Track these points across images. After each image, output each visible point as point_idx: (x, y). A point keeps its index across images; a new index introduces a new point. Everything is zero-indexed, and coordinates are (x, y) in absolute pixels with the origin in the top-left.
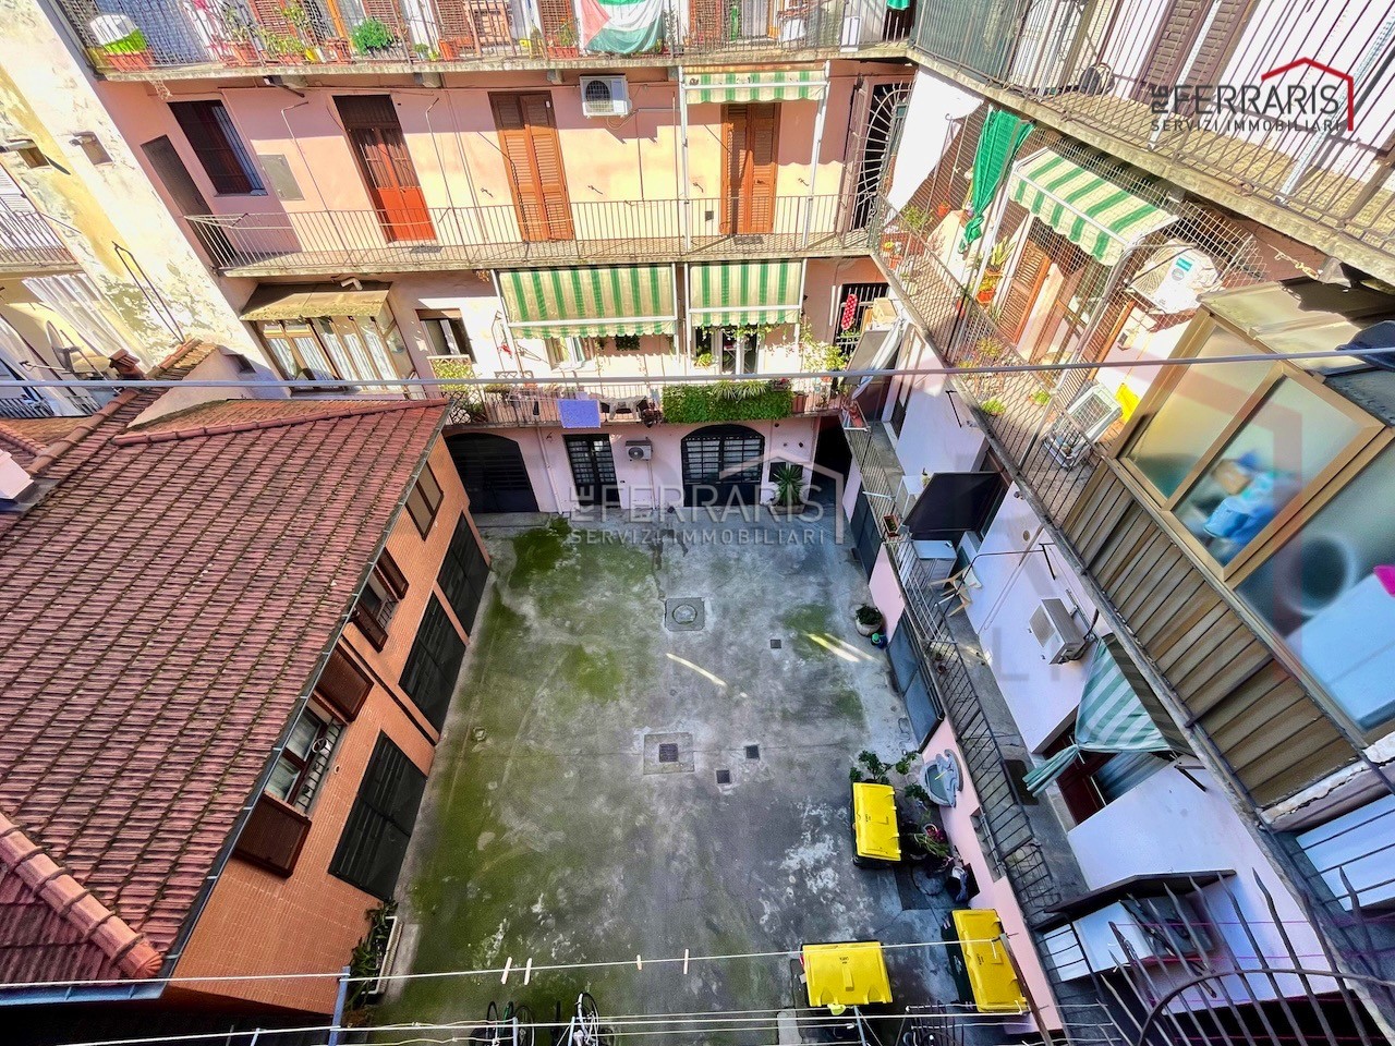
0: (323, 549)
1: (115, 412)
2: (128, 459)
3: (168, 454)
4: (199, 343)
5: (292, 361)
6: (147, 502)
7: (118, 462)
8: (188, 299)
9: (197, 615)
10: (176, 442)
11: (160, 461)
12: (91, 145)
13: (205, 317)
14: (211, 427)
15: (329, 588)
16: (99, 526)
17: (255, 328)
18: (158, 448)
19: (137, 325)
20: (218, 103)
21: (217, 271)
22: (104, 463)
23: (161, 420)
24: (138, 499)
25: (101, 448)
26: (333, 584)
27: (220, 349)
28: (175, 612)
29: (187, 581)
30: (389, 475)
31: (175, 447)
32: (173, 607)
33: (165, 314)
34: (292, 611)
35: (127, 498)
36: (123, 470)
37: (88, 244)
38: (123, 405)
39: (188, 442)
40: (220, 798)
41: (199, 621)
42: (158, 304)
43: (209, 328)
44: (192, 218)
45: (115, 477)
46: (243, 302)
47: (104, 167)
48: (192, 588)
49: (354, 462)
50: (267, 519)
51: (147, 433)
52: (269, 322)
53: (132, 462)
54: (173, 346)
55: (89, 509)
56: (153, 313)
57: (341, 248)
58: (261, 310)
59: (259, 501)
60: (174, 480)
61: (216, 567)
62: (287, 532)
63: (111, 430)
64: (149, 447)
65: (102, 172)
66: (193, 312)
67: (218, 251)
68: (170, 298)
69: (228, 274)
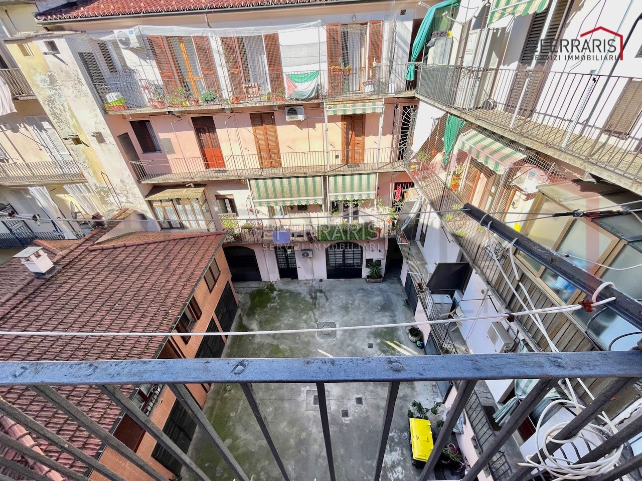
0: (167, 296)
1: (91, 237)
2: (93, 257)
3: (109, 254)
4: (127, 209)
5: (163, 216)
6: (98, 275)
7: (89, 258)
8: (126, 192)
9: (111, 324)
10: (113, 250)
11: (105, 257)
12: (100, 138)
13: (131, 199)
14: (128, 243)
15: (168, 313)
16: (77, 285)
17: (150, 203)
18: (106, 252)
19: (104, 202)
20: (148, 121)
21: (139, 181)
22: (83, 258)
23: (108, 241)
24: (94, 273)
25: (83, 252)
26: (170, 311)
27: (135, 211)
28: (102, 322)
29: (108, 309)
30: (198, 264)
31: (112, 251)
32: (102, 320)
33: (116, 199)
34: (151, 323)
35: (90, 273)
36: (90, 261)
37: (91, 172)
38: (94, 235)
39: (117, 249)
40: (109, 411)
41: (111, 327)
42: (114, 194)
43: (132, 203)
44: (133, 162)
45: (86, 264)
46: (147, 193)
47: (103, 144)
48: (110, 313)
49: (184, 258)
50: (145, 282)
51: (102, 246)
52: (156, 201)
53: (94, 258)
54: (117, 211)
55: (74, 277)
56: (112, 198)
57: (188, 171)
58: (153, 196)
59: (143, 274)
60: (110, 265)
61: (122, 303)
62: (153, 288)
63: (87, 245)
64: (102, 252)
65: (101, 146)
66: (127, 197)
67: (140, 173)
68: (119, 192)
69: (143, 182)
